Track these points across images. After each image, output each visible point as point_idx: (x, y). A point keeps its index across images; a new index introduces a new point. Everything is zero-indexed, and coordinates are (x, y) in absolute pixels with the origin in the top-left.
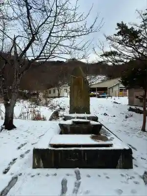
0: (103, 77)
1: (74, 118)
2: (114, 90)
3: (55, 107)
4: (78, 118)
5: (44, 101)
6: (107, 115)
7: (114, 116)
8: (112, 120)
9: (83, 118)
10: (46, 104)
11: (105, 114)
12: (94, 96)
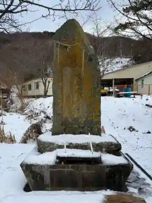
0: (125, 61)
1: (61, 147)
2: (145, 83)
3: (37, 114)
4: (70, 146)
5: (18, 104)
6: (134, 130)
7: (149, 133)
8: (146, 141)
9: (84, 147)
10: (22, 110)
11: (131, 129)
12: (110, 94)
